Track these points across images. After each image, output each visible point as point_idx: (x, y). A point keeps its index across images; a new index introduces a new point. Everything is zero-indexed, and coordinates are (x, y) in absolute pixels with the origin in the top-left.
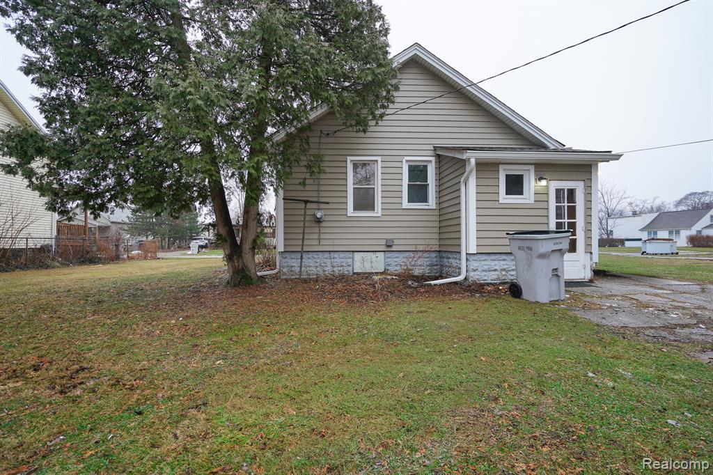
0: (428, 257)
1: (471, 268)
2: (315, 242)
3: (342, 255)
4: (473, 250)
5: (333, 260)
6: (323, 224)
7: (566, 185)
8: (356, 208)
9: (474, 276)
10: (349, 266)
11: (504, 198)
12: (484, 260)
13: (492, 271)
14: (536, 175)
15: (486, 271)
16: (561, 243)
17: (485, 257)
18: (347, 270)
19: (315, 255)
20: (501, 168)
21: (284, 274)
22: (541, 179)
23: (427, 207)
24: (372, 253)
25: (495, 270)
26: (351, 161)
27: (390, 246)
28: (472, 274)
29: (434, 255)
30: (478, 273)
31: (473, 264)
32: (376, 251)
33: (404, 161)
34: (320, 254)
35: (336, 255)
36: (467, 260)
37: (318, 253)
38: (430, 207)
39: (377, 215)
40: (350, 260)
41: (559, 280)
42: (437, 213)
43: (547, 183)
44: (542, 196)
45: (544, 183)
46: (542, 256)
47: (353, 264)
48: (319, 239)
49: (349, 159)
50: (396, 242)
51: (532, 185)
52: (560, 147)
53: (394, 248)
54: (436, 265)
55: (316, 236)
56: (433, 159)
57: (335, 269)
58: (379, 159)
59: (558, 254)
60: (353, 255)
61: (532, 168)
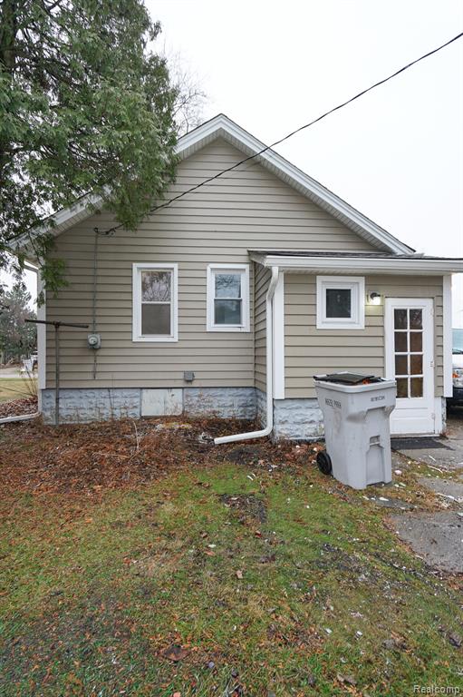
0: (241, 395)
1: (278, 419)
2: (90, 376)
3: (126, 393)
4: (280, 394)
5: (112, 399)
6: (101, 352)
7: (408, 304)
8: (146, 330)
9: (284, 431)
10: (135, 407)
11: (323, 322)
12: (297, 408)
13: (306, 423)
14: (367, 290)
15: (299, 423)
16: (383, 398)
17: (297, 404)
18: (133, 414)
19: (88, 393)
20: (319, 279)
21: (47, 419)
22: (373, 295)
23: (239, 330)
24: (166, 390)
25: (311, 422)
26: (139, 269)
27: (190, 381)
28: (279, 427)
29: (248, 392)
30: (286, 426)
31: (281, 414)
32: (171, 388)
33: (209, 269)
34: (96, 392)
35: (117, 393)
36: (274, 407)
37: (93, 391)
38: (243, 330)
39: (170, 340)
40: (136, 400)
41: (382, 452)
42: (252, 337)
43: (383, 301)
44: (375, 319)
45: (377, 301)
46: (353, 418)
47: (141, 404)
48: (95, 373)
49: (135, 266)
50: (197, 376)
51: (361, 303)
52: (410, 253)
53: (195, 384)
54: (251, 406)
55: (90, 368)
56: (247, 267)
57: (116, 412)
58: (175, 266)
59: (379, 414)
60: (141, 394)
61: (362, 280)
